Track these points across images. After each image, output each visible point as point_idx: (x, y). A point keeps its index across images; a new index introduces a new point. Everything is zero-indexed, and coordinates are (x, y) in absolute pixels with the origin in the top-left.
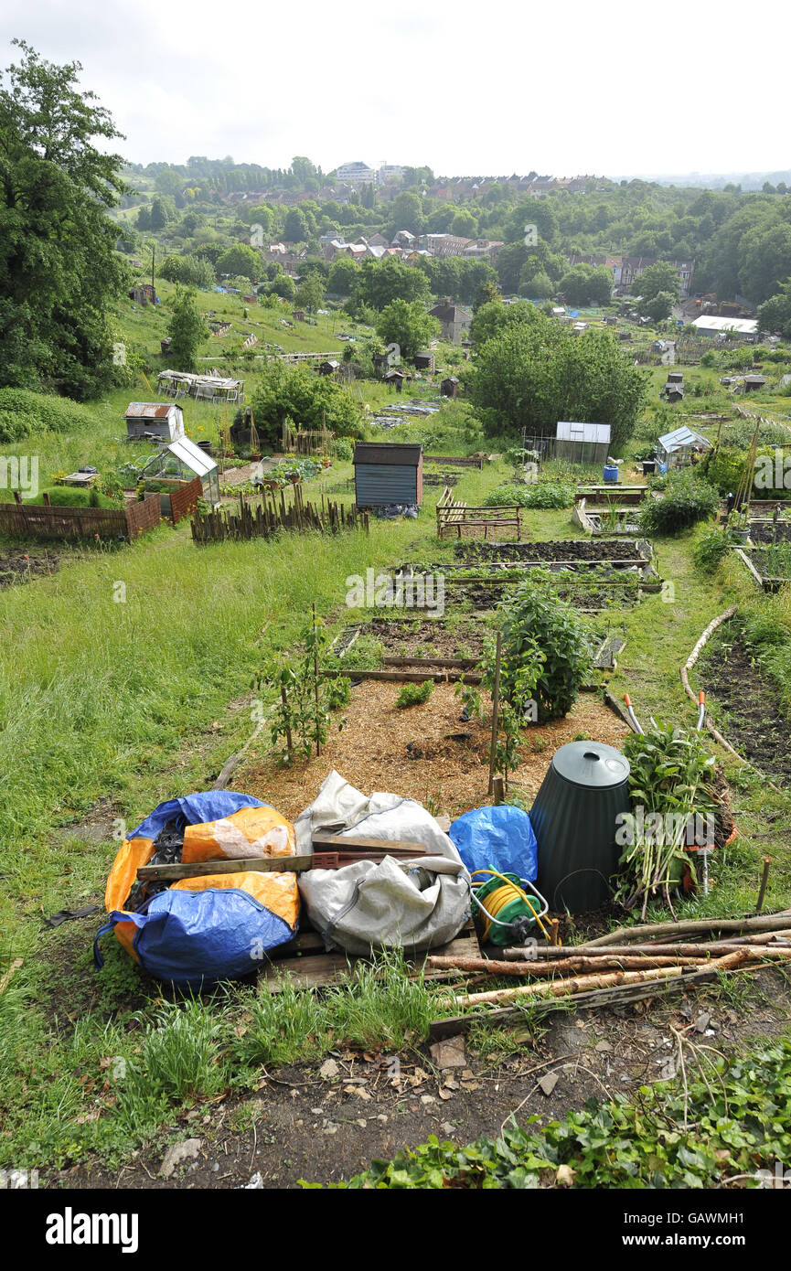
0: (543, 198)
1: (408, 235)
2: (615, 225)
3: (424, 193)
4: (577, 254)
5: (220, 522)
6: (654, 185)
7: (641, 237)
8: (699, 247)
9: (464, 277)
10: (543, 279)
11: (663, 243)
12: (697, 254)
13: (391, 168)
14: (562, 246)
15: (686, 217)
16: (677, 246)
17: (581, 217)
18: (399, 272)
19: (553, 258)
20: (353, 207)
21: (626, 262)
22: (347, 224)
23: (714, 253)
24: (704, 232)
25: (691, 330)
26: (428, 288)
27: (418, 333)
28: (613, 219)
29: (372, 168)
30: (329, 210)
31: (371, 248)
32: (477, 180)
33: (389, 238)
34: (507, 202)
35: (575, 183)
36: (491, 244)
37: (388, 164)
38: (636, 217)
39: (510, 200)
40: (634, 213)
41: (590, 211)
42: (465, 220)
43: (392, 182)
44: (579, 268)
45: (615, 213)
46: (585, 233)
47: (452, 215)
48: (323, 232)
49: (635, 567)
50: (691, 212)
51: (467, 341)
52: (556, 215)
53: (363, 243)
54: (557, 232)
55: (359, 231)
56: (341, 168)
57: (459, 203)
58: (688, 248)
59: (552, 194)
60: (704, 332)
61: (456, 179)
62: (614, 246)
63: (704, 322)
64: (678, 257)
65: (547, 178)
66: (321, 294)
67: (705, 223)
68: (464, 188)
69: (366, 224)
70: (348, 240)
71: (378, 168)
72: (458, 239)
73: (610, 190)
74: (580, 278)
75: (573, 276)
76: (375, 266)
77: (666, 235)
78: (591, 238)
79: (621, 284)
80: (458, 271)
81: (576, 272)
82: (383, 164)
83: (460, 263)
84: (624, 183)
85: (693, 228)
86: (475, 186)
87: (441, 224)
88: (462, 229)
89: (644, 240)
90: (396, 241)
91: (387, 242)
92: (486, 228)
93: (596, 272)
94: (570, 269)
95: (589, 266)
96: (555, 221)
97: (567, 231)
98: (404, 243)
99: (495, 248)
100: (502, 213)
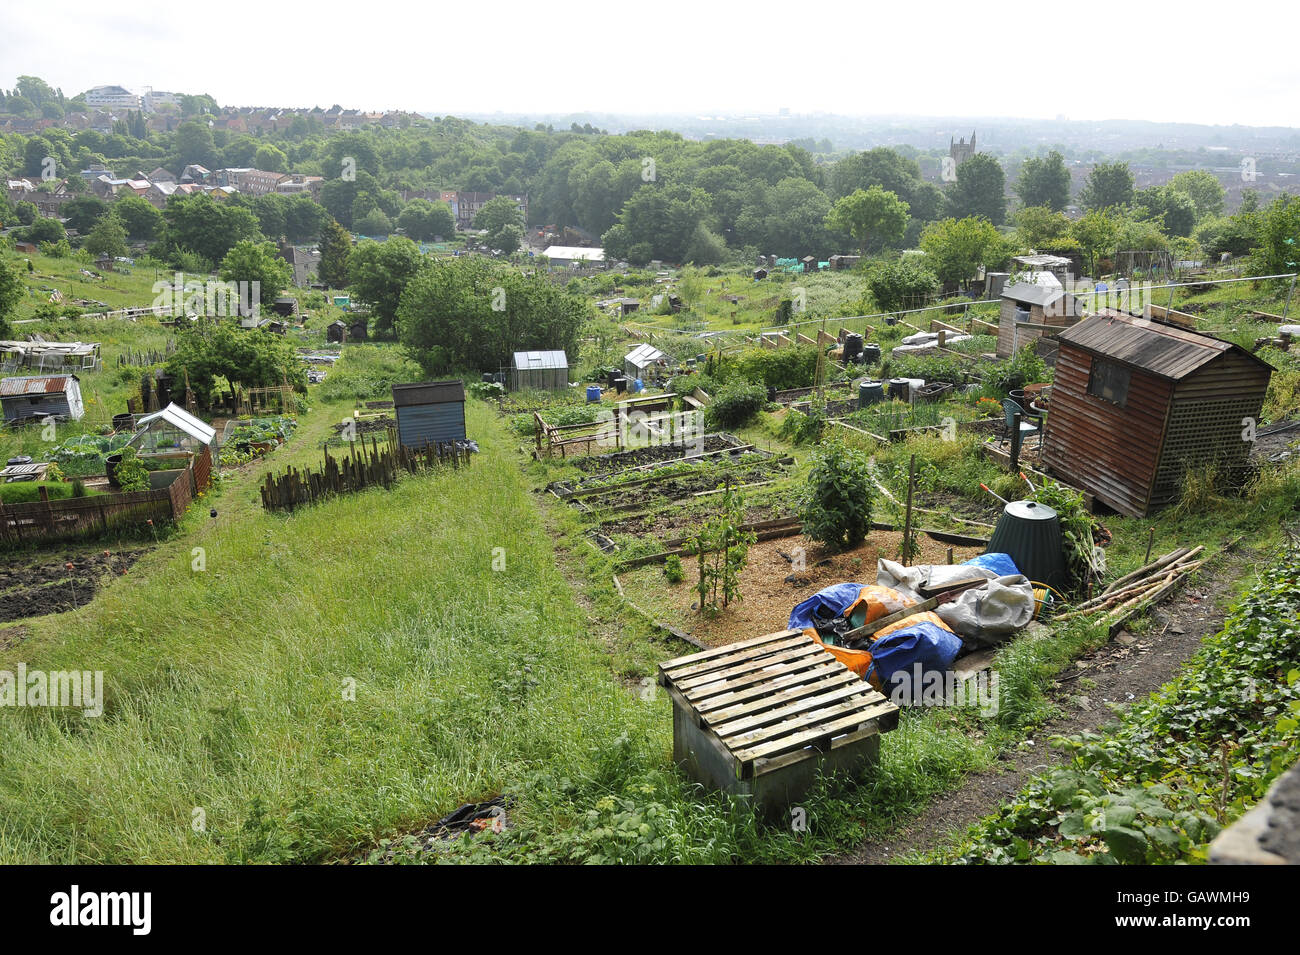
0: (356, 132)
1: (201, 169)
2: (440, 161)
3: (211, 124)
4: (409, 189)
5: (298, 483)
6: (468, 122)
7: (471, 172)
8: (528, 182)
9: (289, 215)
10: (377, 215)
11: (493, 178)
12: (528, 188)
13: (160, 94)
14: (390, 181)
15: (510, 154)
16: (509, 180)
17: (403, 152)
18: (218, 210)
19: (385, 193)
20: (121, 138)
21: (461, 197)
22: (117, 158)
23: (545, 188)
24: (531, 168)
25: (543, 261)
26: (258, 228)
27: (275, 277)
28: (437, 155)
29: (134, 93)
30: (88, 140)
31: (158, 185)
32: (274, 111)
33: (176, 172)
34: (317, 135)
35: (387, 119)
36: (308, 180)
37: (155, 89)
38: (461, 153)
39: (319, 133)
40: (458, 150)
41: (411, 144)
42: (271, 154)
43: (165, 110)
44: (415, 203)
45: (438, 149)
46: (412, 167)
47: (253, 149)
48: (85, 164)
49: (747, 451)
50: (513, 149)
51: (316, 283)
52: (378, 148)
53: (143, 178)
54: (381, 167)
55: (134, 165)
56: (90, 92)
57: (259, 135)
58: (518, 182)
59: (365, 128)
60: (556, 261)
61: (246, 110)
62: (445, 182)
63: (554, 252)
64: (512, 191)
65: (354, 112)
66: (123, 239)
67: (529, 159)
68: (262, 119)
69: (142, 157)
70: (120, 175)
71: (141, 94)
72: (266, 174)
73: (425, 126)
74: (419, 215)
75: (411, 212)
76: (185, 205)
77: (495, 170)
78: (418, 173)
79: (460, 218)
80: (280, 208)
81: (413, 207)
82: (149, 90)
83: (280, 200)
84: (437, 120)
85: (519, 165)
86: (273, 118)
87: (243, 157)
88: (268, 163)
89: (474, 176)
90: (186, 177)
91: (174, 177)
92: (298, 162)
93: (434, 207)
94: (407, 206)
95: (426, 202)
96: (377, 156)
97: (391, 166)
98: (197, 178)
99: (313, 185)
100: (313, 147)
